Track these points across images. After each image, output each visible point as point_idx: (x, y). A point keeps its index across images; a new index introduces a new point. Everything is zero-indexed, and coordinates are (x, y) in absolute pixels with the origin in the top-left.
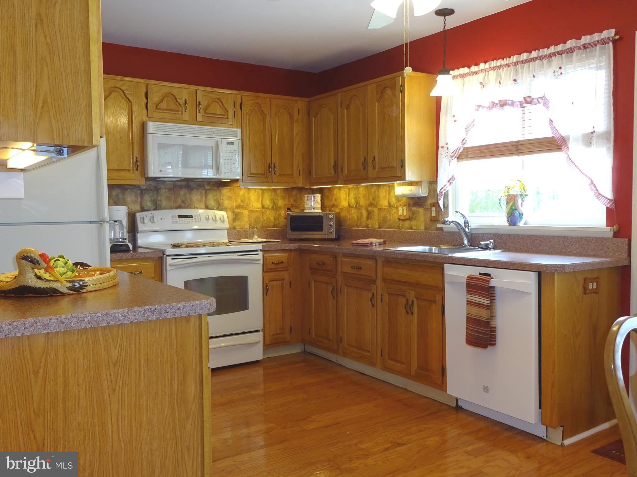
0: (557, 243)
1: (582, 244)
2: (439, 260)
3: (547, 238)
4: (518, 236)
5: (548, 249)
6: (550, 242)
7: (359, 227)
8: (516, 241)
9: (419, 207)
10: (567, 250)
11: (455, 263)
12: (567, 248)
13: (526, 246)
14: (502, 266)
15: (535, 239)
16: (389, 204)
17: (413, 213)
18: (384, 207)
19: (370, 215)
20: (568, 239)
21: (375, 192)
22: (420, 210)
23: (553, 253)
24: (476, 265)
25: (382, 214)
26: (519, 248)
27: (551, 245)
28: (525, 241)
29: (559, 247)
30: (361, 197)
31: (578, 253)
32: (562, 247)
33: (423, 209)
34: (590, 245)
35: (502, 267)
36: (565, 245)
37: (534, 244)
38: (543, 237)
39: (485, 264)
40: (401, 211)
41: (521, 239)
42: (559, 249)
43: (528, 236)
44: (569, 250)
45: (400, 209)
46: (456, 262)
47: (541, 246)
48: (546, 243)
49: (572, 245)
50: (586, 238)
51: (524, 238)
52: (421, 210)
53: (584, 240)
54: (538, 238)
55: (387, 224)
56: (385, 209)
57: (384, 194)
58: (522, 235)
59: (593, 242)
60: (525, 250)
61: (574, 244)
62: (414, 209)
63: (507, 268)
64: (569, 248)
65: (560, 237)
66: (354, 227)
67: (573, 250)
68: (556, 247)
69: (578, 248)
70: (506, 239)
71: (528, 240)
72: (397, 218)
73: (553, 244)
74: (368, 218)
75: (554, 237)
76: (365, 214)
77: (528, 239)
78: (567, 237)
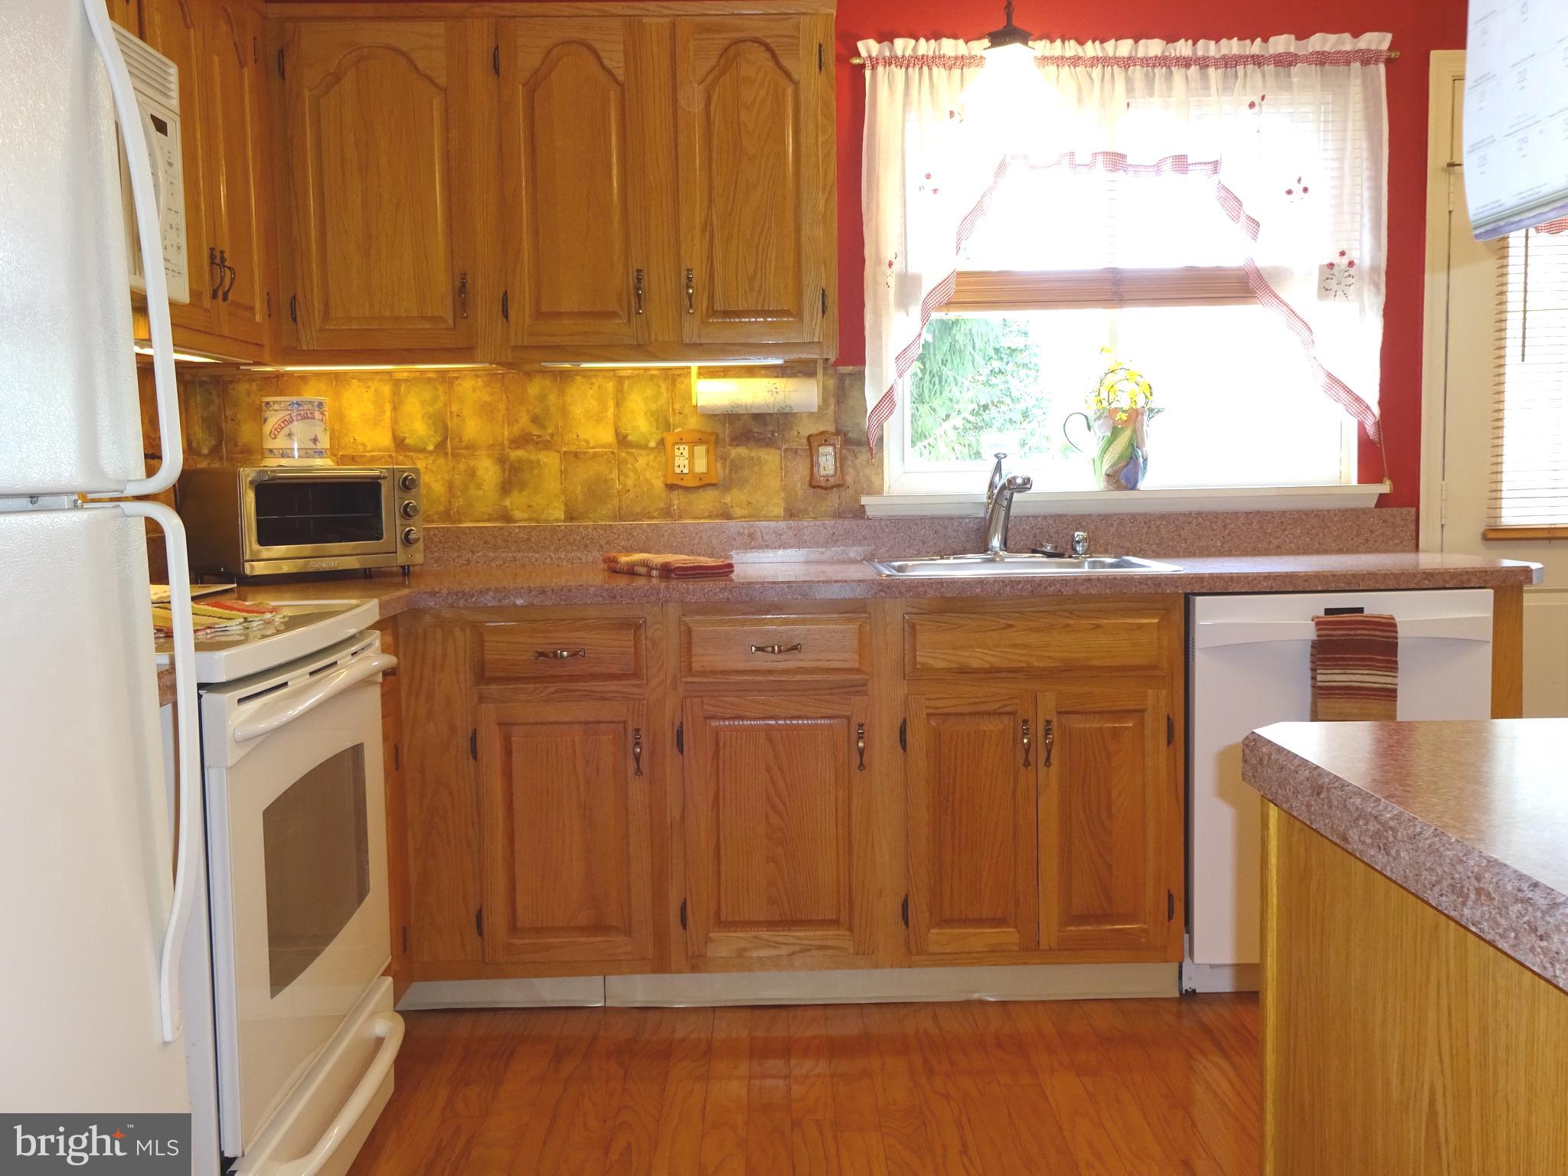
0: (1245, 528)
1: (1308, 526)
2: (1177, 587)
3: (1217, 518)
4: (1133, 517)
5: (1219, 544)
6: (1224, 526)
7: (460, 521)
8: (1128, 529)
9: (760, 447)
10: (1270, 542)
11: (1237, 590)
12: (1272, 539)
13: (1158, 541)
14: (1398, 584)
15: (1184, 523)
16: (622, 440)
17: (735, 467)
18: (593, 448)
19: (513, 477)
20: (1274, 518)
21: (542, 398)
22: (767, 457)
23: (1233, 552)
24: (1313, 589)
25: (583, 473)
26: (1135, 548)
27: (1229, 535)
28: (1154, 528)
29: (1251, 538)
30: (466, 412)
31: (1298, 548)
32: (1258, 537)
33: (778, 452)
34: (1328, 527)
35: (1397, 587)
36: (1265, 533)
37: (1180, 536)
38: (1206, 516)
39: (1343, 585)
40: (679, 461)
41: (1142, 524)
42: (1250, 543)
43: (1162, 517)
44: (1276, 542)
45: (678, 453)
46: (1243, 586)
47: (1199, 538)
48: (1213, 530)
49: (1285, 529)
50: (1320, 513)
51: (1150, 520)
52: (770, 458)
53: (1315, 516)
54: (1191, 519)
55: (610, 506)
56: (595, 455)
57: (594, 403)
58: (1144, 515)
59: (1335, 519)
60: (1153, 551)
61: (1289, 527)
62: (738, 452)
63: (1413, 586)
64: (1277, 538)
65: (1251, 513)
66: (433, 521)
67: (1288, 542)
68: (1242, 537)
69: (1300, 537)
70: (1096, 526)
71: (1162, 527)
72: (658, 484)
73: (1235, 530)
74: (506, 487)
75: (1237, 513)
76: (488, 471)
77: (1165, 523)
78: (1272, 512)
